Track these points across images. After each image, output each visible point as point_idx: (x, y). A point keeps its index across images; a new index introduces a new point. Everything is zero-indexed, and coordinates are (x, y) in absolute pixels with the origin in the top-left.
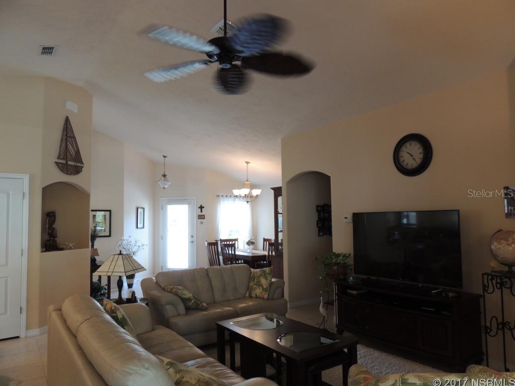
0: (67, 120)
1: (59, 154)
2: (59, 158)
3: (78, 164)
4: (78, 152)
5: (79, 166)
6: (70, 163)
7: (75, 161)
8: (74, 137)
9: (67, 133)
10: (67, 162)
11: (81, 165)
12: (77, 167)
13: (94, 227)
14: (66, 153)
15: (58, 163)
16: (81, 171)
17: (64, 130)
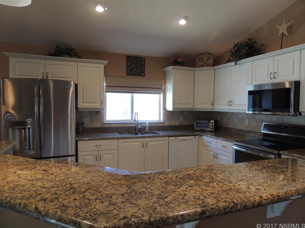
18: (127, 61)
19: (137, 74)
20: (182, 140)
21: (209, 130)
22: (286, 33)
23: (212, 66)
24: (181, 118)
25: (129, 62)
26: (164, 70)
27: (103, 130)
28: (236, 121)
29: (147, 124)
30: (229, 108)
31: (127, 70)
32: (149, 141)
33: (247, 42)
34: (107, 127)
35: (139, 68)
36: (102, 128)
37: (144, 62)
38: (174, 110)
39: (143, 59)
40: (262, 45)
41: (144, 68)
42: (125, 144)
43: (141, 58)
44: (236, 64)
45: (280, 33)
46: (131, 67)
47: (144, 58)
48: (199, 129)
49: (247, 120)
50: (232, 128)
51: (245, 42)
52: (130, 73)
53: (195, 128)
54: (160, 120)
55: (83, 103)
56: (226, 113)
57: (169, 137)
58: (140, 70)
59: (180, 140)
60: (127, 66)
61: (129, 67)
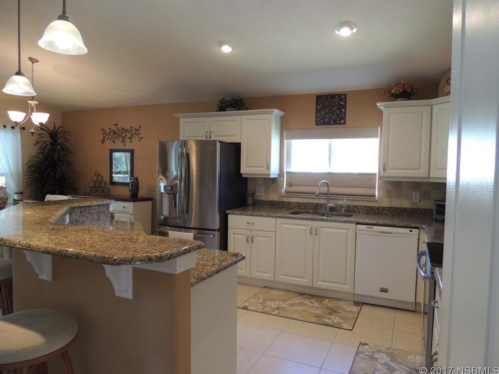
18: (317, 104)
19: (332, 122)
20: (382, 232)
24: (416, 195)
25: (321, 105)
27: (281, 205)
29: (345, 200)
31: (317, 117)
32: (321, 227)
35: (336, 112)
36: (280, 201)
37: (345, 102)
39: (343, 97)
41: (345, 110)
42: (284, 226)
43: (340, 95)
46: (322, 112)
47: (345, 95)
52: (322, 121)
53: (435, 216)
55: (247, 167)
57: (357, 223)
58: (338, 115)
59: (377, 232)
60: (317, 111)
61: (320, 112)
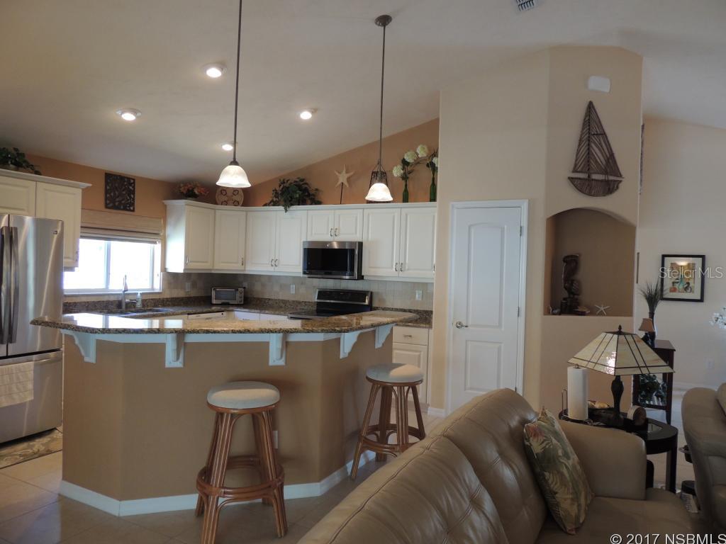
0: (591, 107)
1: (576, 165)
2: (575, 171)
3: (611, 178)
4: (611, 158)
5: (611, 181)
6: (595, 177)
7: (606, 173)
8: (604, 134)
9: (589, 129)
10: (589, 176)
11: (618, 179)
12: (607, 182)
13: (673, 283)
14: (588, 161)
15: (572, 178)
16: (617, 187)
17: (584, 124)
18: (107, 183)
19: (122, 207)
20: (207, 319)
21: (236, 303)
22: (346, 183)
23: (242, 206)
24: (188, 285)
25: (110, 185)
26: (163, 203)
28: (276, 289)
29: (139, 295)
30: (272, 269)
31: (106, 199)
33: (296, 182)
34: (70, 303)
35: (126, 196)
37: (134, 187)
38: (187, 272)
39: (132, 181)
40: (317, 190)
41: (134, 197)
43: (129, 179)
44: (286, 211)
45: (339, 183)
46: (112, 194)
47: (134, 180)
48: (219, 302)
49: (293, 287)
50: (269, 299)
51: (295, 182)
52: (111, 205)
53: (214, 301)
54: (153, 289)
56: (260, 276)
57: (188, 314)
58: (128, 200)
59: (203, 319)
60: (107, 192)
61: (110, 194)
